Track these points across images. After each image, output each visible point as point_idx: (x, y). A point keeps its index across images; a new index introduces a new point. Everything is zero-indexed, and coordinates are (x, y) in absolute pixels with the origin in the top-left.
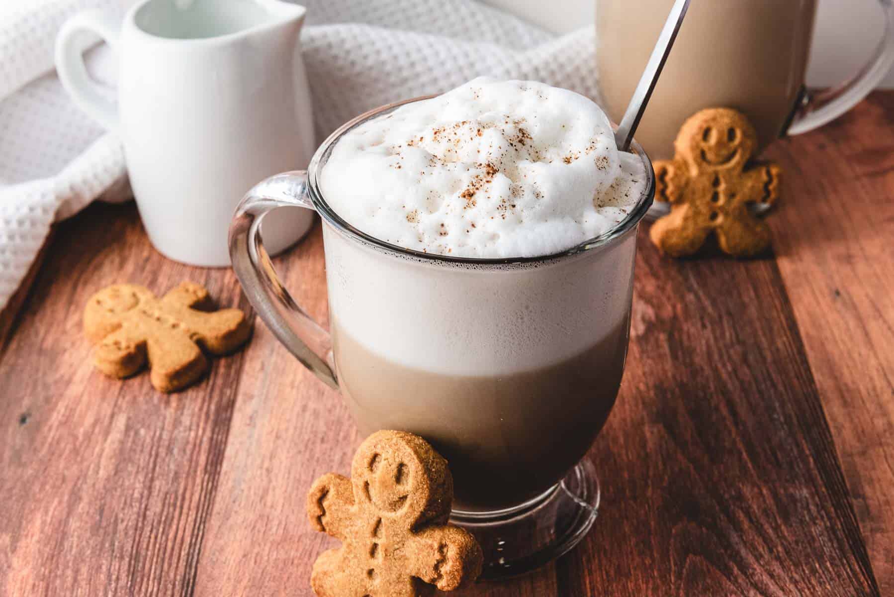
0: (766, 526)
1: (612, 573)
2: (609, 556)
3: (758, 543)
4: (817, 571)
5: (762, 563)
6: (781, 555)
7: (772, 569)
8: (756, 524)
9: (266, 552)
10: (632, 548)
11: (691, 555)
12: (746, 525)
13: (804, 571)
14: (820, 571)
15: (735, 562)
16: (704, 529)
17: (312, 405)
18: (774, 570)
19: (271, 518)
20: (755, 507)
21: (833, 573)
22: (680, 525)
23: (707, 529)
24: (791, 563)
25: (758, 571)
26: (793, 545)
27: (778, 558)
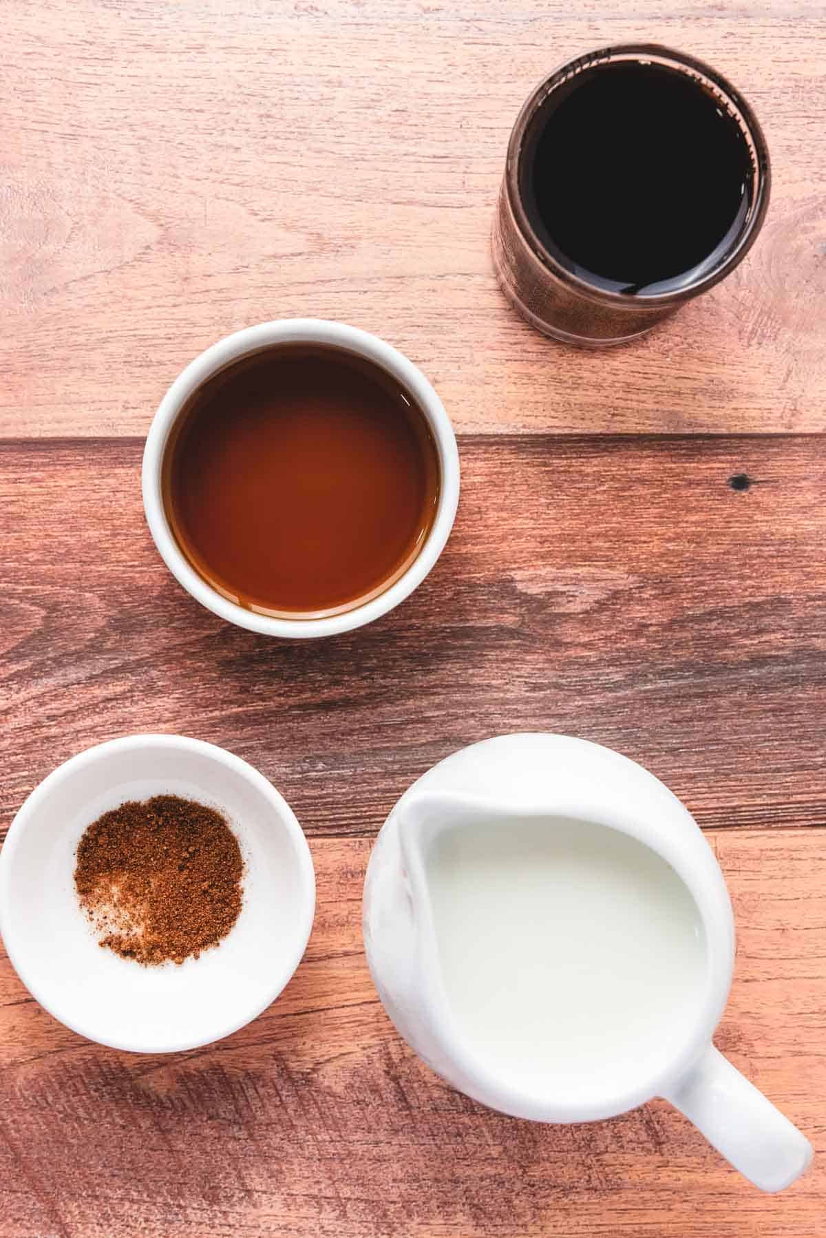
0: (97, 719)
1: (11, 509)
2: (42, 507)
3: (65, 703)
4: (13, 771)
5: (29, 703)
6: (44, 730)
7: (18, 714)
8: (101, 706)
9: (45, 64)
10: (56, 537)
11: (43, 613)
12: (99, 692)
13: (17, 754)
14: (13, 776)
15: (32, 669)
16: (92, 635)
17: (340, 94)
18: (16, 716)
19: (110, 63)
20: (133, 709)
21: (11, 791)
22: (98, 603)
23: (90, 640)
24: (29, 741)
25: (15, 696)
26: (61, 749)
27: (38, 725)
